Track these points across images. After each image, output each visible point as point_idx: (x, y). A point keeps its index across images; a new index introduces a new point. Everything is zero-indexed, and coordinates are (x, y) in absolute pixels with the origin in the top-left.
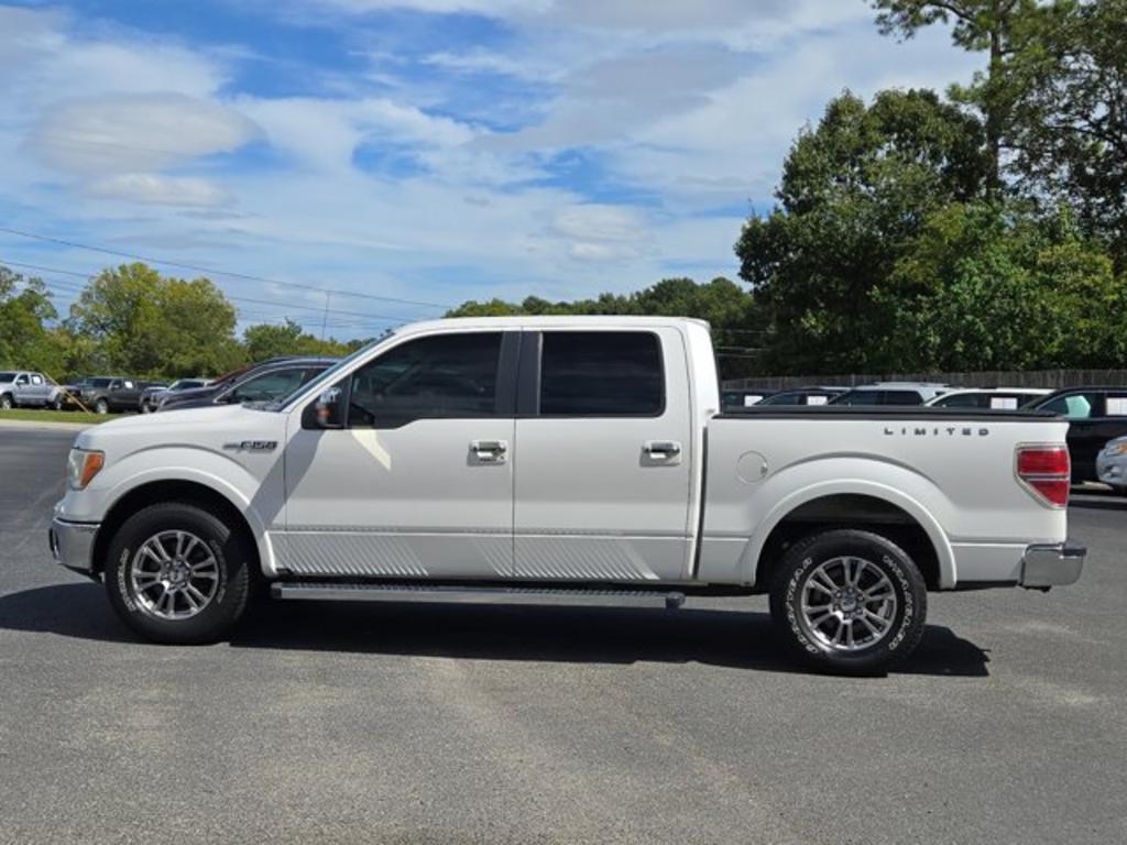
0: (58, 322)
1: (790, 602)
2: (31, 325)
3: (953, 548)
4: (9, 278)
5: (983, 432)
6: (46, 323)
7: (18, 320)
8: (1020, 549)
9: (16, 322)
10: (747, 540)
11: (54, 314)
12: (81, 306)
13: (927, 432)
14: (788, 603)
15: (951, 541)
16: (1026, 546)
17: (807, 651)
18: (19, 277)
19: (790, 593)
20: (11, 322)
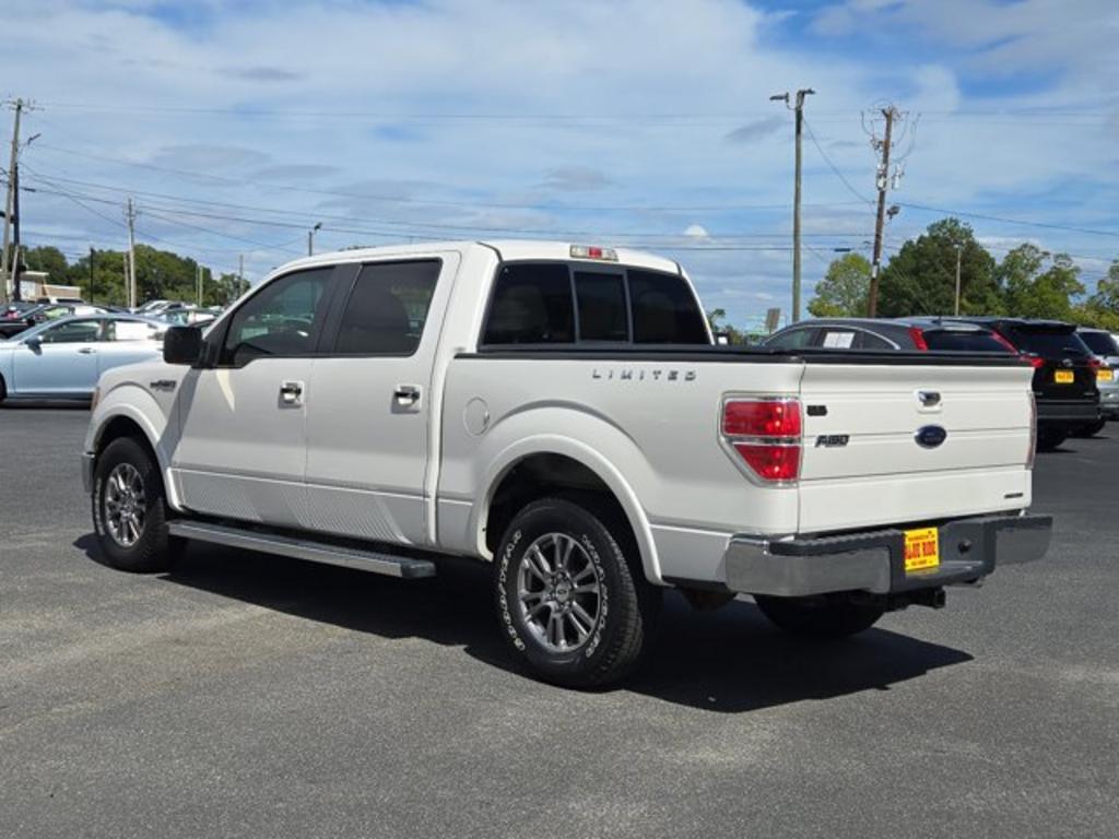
0: (1084, 299)
1: (503, 583)
2: (1055, 301)
3: (653, 530)
4: (1037, 256)
5: (690, 377)
6: (1071, 299)
7: (1044, 297)
8: (725, 538)
9: (1041, 300)
10: (470, 504)
11: (1081, 290)
12: (1110, 281)
13: (633, 377)
14: (501, 585)
15: (652, 522)
16: (730, 535)
17: (514, 645)
18: (1046, 254)
19: (503, 574)
20: (1036, 300)
